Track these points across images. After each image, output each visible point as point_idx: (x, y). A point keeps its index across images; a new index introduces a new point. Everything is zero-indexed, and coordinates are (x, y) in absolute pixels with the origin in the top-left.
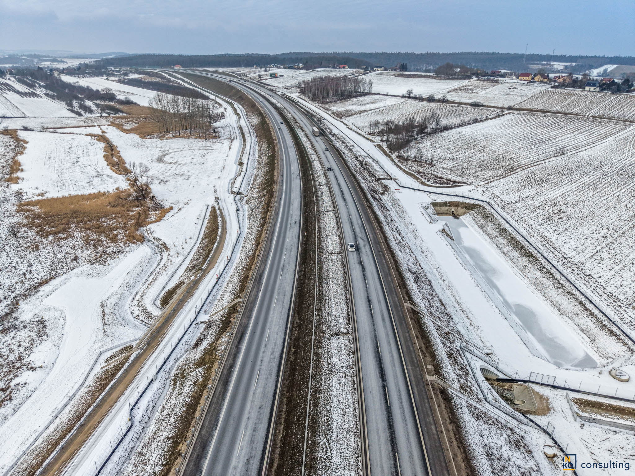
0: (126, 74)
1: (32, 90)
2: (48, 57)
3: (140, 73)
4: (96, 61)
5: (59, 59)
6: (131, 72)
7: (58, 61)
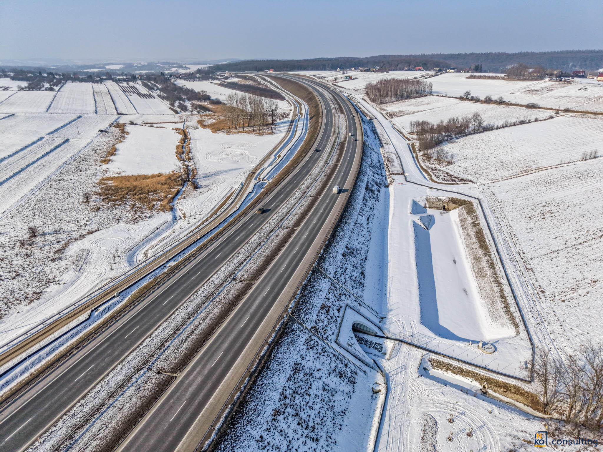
0: (227, 78)
1: (150, 92)
2: (177, 64)
3: (238, 77)
4: (209, 67)
5: (184, 66)
6: (231, 76)
7: (183, 68)
